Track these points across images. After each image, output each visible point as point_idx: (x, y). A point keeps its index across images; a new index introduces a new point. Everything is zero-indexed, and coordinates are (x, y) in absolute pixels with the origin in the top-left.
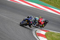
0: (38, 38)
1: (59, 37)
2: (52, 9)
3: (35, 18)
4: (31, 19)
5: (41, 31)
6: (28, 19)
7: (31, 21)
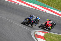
4: (32, 18)
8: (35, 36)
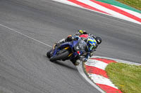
0: (90, 78)
1: (137, 75)
2: (122, 11)
3: (86, 41)
4: (78, 45)
5: (96, 61)
6: (69, 43)
7: (77, 48)
8: (84, 69)
